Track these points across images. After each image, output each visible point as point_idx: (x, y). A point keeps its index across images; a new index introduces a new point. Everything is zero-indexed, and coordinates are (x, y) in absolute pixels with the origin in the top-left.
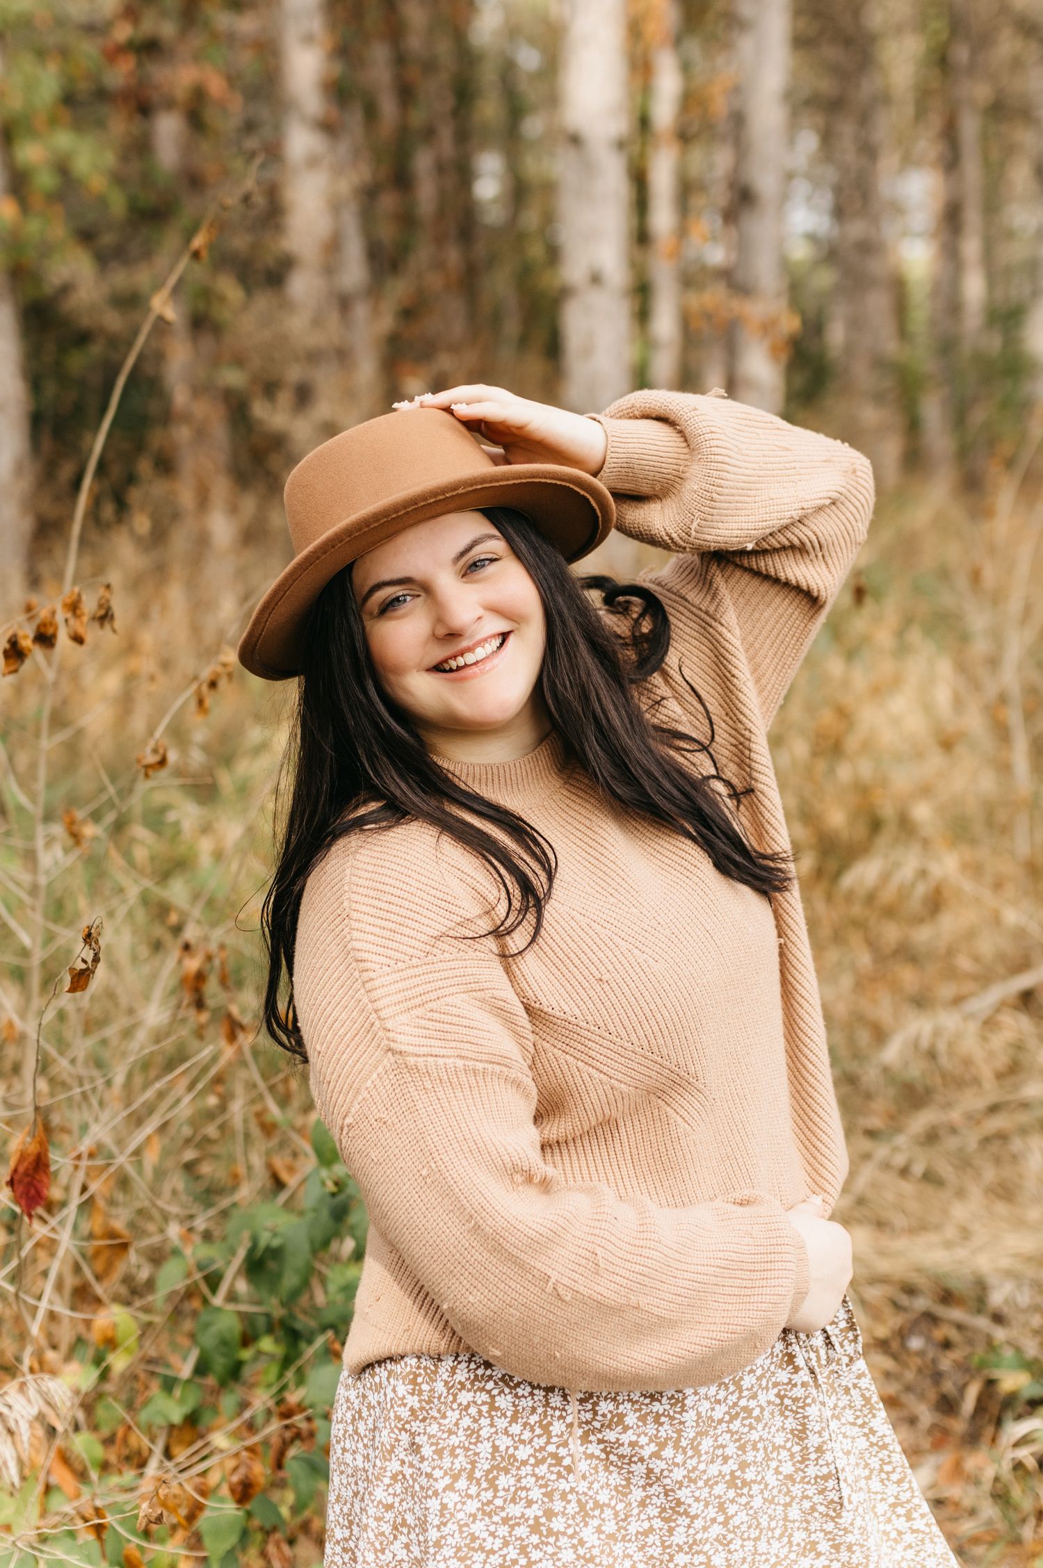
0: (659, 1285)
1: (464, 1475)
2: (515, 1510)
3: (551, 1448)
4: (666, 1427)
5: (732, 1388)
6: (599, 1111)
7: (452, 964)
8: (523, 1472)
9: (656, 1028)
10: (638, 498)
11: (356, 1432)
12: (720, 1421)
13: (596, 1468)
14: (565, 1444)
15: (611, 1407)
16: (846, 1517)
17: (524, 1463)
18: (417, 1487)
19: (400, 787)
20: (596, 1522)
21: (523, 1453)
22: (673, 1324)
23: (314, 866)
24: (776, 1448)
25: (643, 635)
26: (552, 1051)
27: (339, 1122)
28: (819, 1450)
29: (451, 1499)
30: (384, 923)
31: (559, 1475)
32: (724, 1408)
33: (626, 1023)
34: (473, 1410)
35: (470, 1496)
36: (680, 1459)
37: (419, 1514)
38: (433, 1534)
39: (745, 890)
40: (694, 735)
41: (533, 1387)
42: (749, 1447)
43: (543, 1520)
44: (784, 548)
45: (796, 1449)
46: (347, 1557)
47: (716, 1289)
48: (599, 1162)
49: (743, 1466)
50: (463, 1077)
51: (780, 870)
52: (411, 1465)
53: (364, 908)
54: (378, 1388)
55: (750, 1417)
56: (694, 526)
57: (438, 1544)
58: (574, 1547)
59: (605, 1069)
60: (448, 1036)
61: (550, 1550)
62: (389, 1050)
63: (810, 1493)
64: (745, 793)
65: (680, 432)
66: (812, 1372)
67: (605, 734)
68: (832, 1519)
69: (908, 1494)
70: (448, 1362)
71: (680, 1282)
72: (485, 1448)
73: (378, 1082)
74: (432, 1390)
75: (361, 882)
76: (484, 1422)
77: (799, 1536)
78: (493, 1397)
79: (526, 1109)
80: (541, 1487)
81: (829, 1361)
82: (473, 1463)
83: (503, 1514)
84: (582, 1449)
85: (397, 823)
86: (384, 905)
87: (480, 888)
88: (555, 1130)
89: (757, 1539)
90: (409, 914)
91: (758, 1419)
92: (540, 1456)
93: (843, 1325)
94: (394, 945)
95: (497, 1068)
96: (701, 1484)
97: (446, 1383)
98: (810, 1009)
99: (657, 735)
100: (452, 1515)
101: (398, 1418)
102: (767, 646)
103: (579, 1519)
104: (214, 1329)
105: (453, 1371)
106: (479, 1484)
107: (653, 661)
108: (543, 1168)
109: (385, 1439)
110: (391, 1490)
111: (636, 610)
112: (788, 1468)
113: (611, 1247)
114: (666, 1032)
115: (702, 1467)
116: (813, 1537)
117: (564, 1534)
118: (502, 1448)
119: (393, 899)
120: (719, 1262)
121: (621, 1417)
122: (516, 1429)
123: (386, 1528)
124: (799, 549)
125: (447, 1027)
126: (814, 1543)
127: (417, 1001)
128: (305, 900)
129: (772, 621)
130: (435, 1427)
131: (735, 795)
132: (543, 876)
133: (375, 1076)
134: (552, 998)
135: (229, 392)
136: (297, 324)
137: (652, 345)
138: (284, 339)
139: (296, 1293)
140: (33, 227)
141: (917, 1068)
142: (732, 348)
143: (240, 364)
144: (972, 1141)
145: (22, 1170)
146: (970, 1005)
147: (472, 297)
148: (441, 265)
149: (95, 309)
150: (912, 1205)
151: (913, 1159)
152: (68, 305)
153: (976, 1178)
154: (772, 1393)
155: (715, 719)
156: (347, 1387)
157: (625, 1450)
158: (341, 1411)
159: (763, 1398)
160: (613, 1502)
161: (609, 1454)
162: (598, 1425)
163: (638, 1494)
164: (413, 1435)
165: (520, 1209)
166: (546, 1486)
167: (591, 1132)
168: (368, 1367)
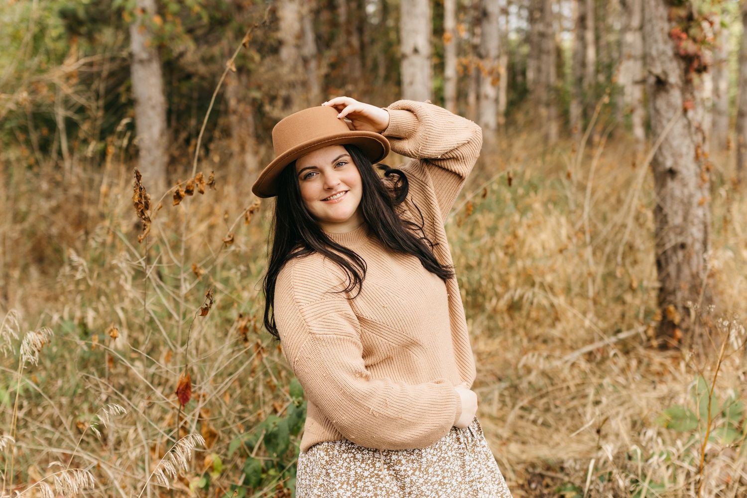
0: (408, 411)
1: (345, 483)
3: (376, 472)
4: (416, 464)
5: (439, 450)
6: (385, 354)
7: (330, 302)
8: (366, 481)
9: (404, 324)
10: (400, 139)
11: (306, 472)
12: (435, 462)
13: (393, 479)
14: (381, 471)
15: (396, 457)
17: (367, 477)
18: (329, 488)
21: (366, 474)
22: (414, 424)
24: (456, 472)
25: (398, 188)
26: (368, 332)
27: (293, 360)
28: (470, 471)
29: (341, 491)
30: (306, 289)
31: (379, 481)
32: (436, 458)
33: (394, 322)
34: (348, 460)
35: (348, 490)
36: (421, 475)
39: (435, 276)
40: (416, 223)
41: (369, 451)
42: (445, 471)
44: (451, 158)
45: (462, 472)
47: (429, 412)
49: (444, 478)
50: (336, 341)
52: (327, 481)
53: (299, 284)
54: (314, 455)
55: (445, 460)
56: (420, 148)
59: (387, 338)
60: (330, 327)
62: (310, 333)
63: (467, 488)
64: (435, 245)
65: (415, 115)
66: (465, 444)
67: (385, 226)
69: (501, 489)
70: (338, 444)
71: (416, 409)
72: (352, 473)
73: (306, 345)
74: (333, 454)
75: (297, 281)
76: (352, 464)
78: (354, 455)
79: (359, 353)
80: (373, 485)
81: (472, 441)
82: (348, 479)
84: (387, 472)
85: (309, 254)
86: (305, 283)
87: (339, 276)
88: (370, 361)
90: (314, 285)
91: (448, 461)
92: (372, 475)
93: (477, 429)
94: (310, 296)
95: (348, 338)
96: (429, 484)
97: (338, 451)
98: (461, 320)
99: (403, 223)
101: (321, 464)
102: (443, 193)
104: (251, 466)
105: (340, 446)
106: (351, 486)
107: (402, 197)
108: (367, 372)
109: (317, 472)
110: (319, 490)
111: (396, 179)
112: (460, 479)
113: (391, 398)
114: (408, 325)
115: (429, 478)
118: (359, 473)
119: (309, 281)
121: (400, 461)
122: (363, 465)
124: (456, 159)
125: (329, 324)
127: (319, 315)
129: (446, 185)
130: (335, 466)
131: (432, 246)
132: (362, 272)
133: (305, 342)
134: (367, 313)
135: (254, 100)
136: (285, 70)
137: (445, 79)
138: (278, 77)
139: (283, 452)
140: (168, 28)
141: (542, 382)
142: (478, 81)
143: (259, 87)
144: (563, 410)
145: (181, 388)
146: (566, 358)
147: (363, 58)
148: (348, 44)
149: (194, 64)
150: (537, 435)
151: (538, 417)
152: (183, 61)
153: (564, 425)
154: (454, 452)
155: (424, 218)
156: (302, 457)
157: (402, 473)
158: (300, 466)
159: (450, 454)
160: (399, 491)
161: (397, 474)
162: (392, 464)
163: (408, 490)
164: (327, 470)
165: (359, 386)
166: (374, 485)
167: (383, 361)
168: (310, 448)
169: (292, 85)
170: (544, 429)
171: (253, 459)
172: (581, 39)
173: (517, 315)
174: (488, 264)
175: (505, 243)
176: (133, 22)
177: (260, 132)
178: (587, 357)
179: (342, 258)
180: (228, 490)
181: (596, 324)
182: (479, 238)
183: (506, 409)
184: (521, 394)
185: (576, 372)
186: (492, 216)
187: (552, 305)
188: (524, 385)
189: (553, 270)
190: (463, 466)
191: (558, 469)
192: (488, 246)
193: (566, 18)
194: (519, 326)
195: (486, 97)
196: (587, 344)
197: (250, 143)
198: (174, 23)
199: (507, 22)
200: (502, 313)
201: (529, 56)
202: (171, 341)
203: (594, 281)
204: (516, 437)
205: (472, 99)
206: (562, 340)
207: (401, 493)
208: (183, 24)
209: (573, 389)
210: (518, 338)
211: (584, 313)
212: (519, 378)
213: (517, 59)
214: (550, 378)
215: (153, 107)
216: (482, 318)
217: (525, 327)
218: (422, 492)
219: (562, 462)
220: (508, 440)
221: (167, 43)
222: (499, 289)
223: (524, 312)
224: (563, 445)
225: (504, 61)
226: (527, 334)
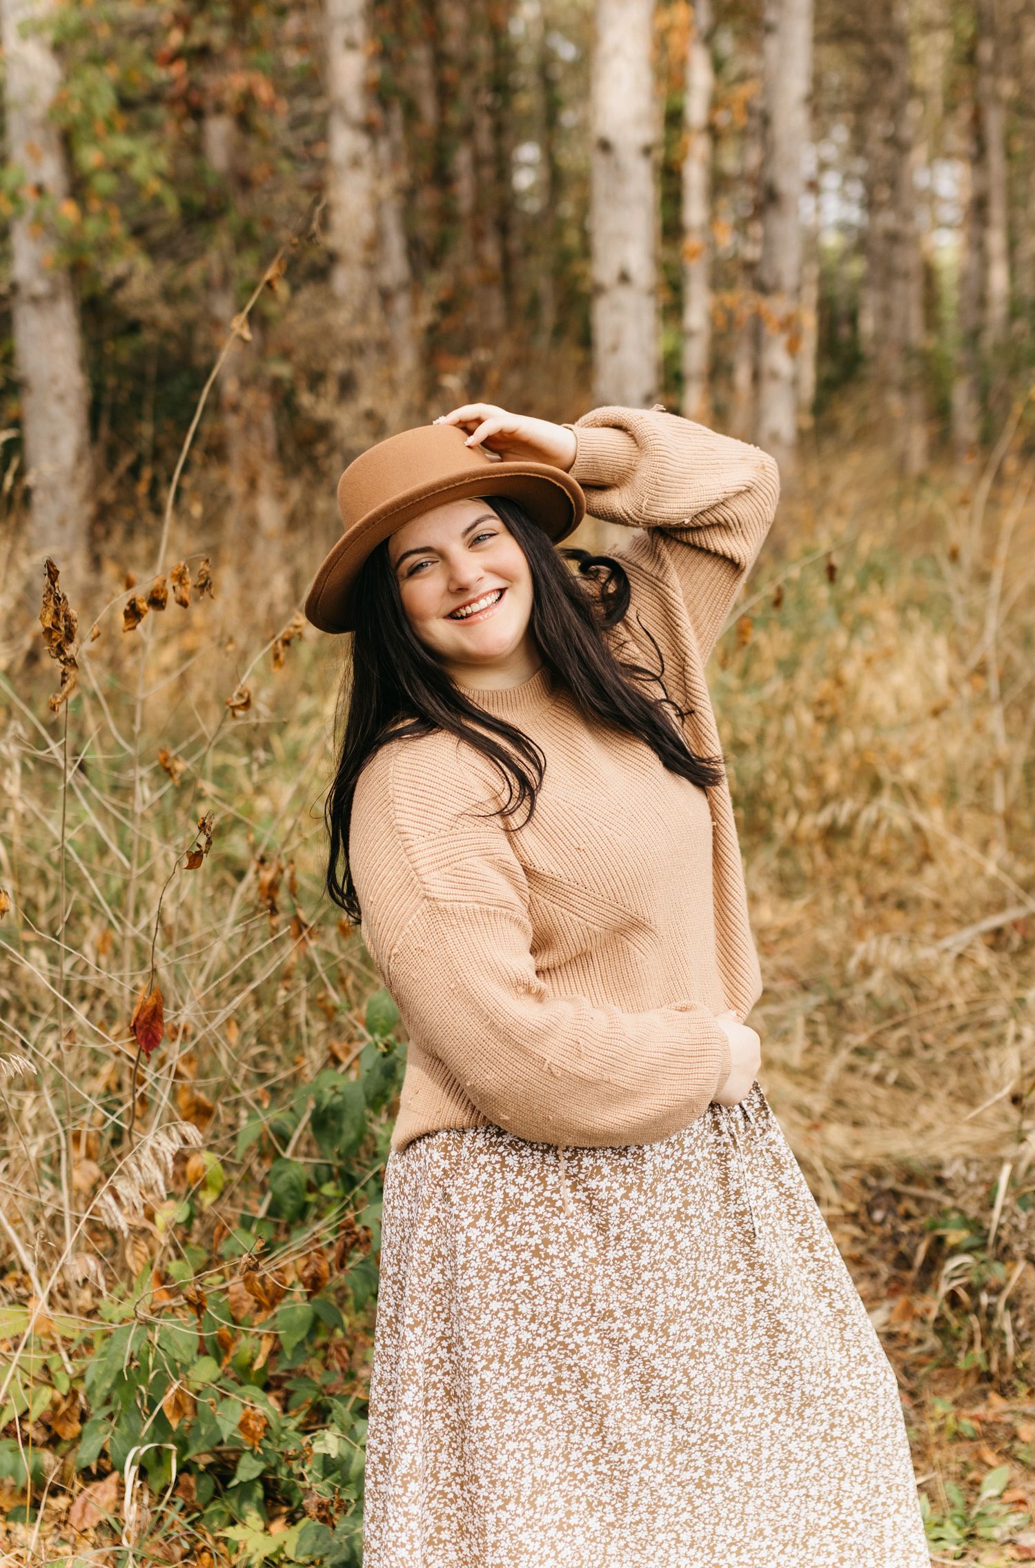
0: (623, 1065)
1: (483, 1216)
2: (521, 1240)
3: (547, 1194)
4: (631, 1175)
5: (677, 1147)
6: (578, 945)
7: (470, 835)
8: (526, 1212)
9: (619, 884)
10: (602, 487)
11: (402, 1193)
12: (669, 1171)
13: (582, 1210)
14: (558, 1191)
15: (591, 1161)
16: (759, 1244)
17: (527, 1205)
18: (448, 1226)
19: (432, 704)
20: (581, 1249)
21: (526, 1197)
22: (634, 1094)
23: (365, 765)
24: (709, 1192)
25: (609, 595)
26: (543, 901)
27: (388, 953)
28: (737, 1193)
29: (473, 1233)
30: (419, 806)
31: (554, 1214)
32: (671, 1162)
33: (598, 880)
34: (489, 1168)
35: (488, 1231)
36: (642, 1199)
37: (450, 1246)
38: (461, 1260)
39: (685, 782)
40: (649, 668)
41: (533, 1149)
42: (690, 1190)
43: (542, 1247)
44: (712, 525)
45: (721, 1192)
46: (396, 1288)
47: (663, 1069)
48: (578, 983)
49: (686, 1204)
50: (479, 917)
51: (713, 770)
52: (444, 1211)
53: (404, 795)
54: (419, 1157)
55: (690, 1168)
57: (464, 1267)
58: (564, 1266)
59: (582, 914)
60: (468, 887)
61: (547, 1269)
62: (425, 897)
63: (731, 1225)
64: (687, 714)
65: (631, 435)
66: (732, 1136)
68: (748, 1244)
70: (471, 1133)
71: (639, 1064)
72: (498, 1195)
73: (417, 921)
74: (459, 1155)
75: (401, 776)
76: (498, 1176)
77: (725, 1258)
78: (503, 1158)
79: (524, 942)
80: (540, 1222)
82: (490, 1207)
83: (512, 1243)
84: (571, 1195)
85: (427, 734)
86: (418, 793)
87: (489, 781)
88: (546, 960)
89: (697, 1259)
91: (696, 1170)
92: (539, 1200)
93: (757, 1106)
94: (427, 821)
95: (504, 911)
96: (657, 1217)
97: (469, 1148)
98: (734, 876)
99: (622, 668)
100: (475, 1245)
101: (434, 1177)
102: (703, 603)
103: (568, 1246)
104: (284, 1177)
105: (474, 1140)
106: (494, 1222)
107: (617, 614)
108: (538, 983)
109: (425, 1193)
110: (429, 1230)
111: (604, 577)
112: (716, 1207)
113: (589, 1038)
115: (657, 1204)
116: (734, 1258)
117: (557, 1257)
118: (511, 1195)
119: (425, 788)
120: (666, 1050)
121: (599, 1168)
122: (521, 1180)
123: (427, 1259)
124: (723, 526)
125: (467, 881)
126: (735, 1263)
127: (446, 862)
128: (357, 793)
129: (706, 583)
130: (461, 1181)
131: (681, 715)
132: (535, 773)
133: (414, 916)
134: (543, 862)
135: (277, 382)
136: (341, 318)
137: (684, 335)
138: (327, 332)
139: (352, 1148)
140: (93, 228)
141: (896, 994)
142: (757, 341)
143: (286, 355)
144: (940, 1054)
145: (142, 1018)
146: (947, 942)
147: (509, 288)
148: (478, 259)
149: (145, 302)
150: (885, 1108)
151: (887, 1069)
152: (122, 297)
153: (941, 1086)
154: (706, 1151)
155: (664, 658)
156: (395, 1162)
157: (603, 1195)
158: (390, 1181)
159: (699, 1154)
160: (595, 1235)
161: (591, 1199)
162: (582, 1176)
163: (614, 1231)
164: (445, 1189)
165: (522, 1011)
166: (543, 1221)
167: (572, 961)
168: (411, 1143)
169: (357, 349)
170: (901, 1094)
171: (288, 1161)
172: (978, 246)
173: (840, 848)
174: (779, 739)
175: (816, 695)
176: (20, 213)
177: (290, 450)
178: (990, 940)
179: (495, 744)
180: (236, 1226)
181: (1009, 872)
182: (762, 683)
183: (818, 1049)
184: (852, 1019)
185: (967, 972)
186: (788, 635)
187: (917, 828)
188: (856, 1000)
189: (917, 753)
190: (724, 1180)
191: (930, 1181)
192: (781, 701)
193: (945, 201)
194: (846, 872)
195: (774, 375)
196: (992, 913)
197: (269, 474)
198: (104, 215)
199: (818, 209)
200: (810, 843)
201: (864, 282)
202: (112, 910)
203: (1006, 778)
204: (842, 1112)
205: (742, 376)
206: (937, 906)
207: (600, 1238)
208: (124, 218)
209: (961, 1009)
210: (843, 899)
211: (984, 845)
212: (846, 984)
213: (840, 289)
214: (912, 985)
215: (61, 398)
216: (767, 857)
217: (858, 875)
218: (644, 1233)
219: (939, 1166)
220: (824, 1117)
221: (92, 258)
222: (803, 793)
223: (856, 844)
224: (940, 1129)
225: (811, 294)
226: (862, 891)
